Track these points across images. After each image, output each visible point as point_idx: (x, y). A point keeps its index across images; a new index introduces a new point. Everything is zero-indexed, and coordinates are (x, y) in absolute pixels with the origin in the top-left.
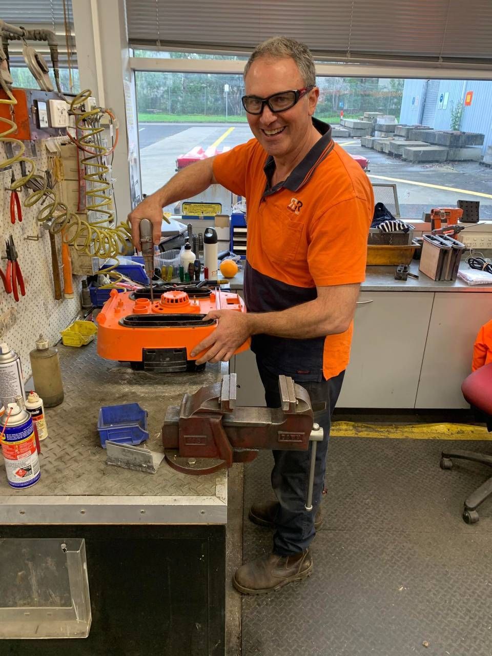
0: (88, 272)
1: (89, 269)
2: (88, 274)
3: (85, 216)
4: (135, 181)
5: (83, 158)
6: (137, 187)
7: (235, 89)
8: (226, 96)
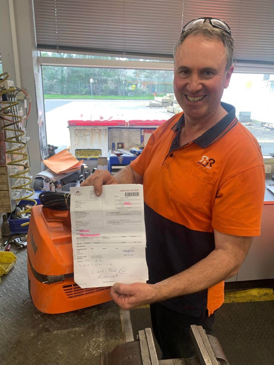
0: (8, 210)
1: (8, 208)
2: (7, 212)
3: (5, 167)
4: (43, 136)
5: (3, 126)
6: (44, 141)
7: (96, 81)
8: (91, 85)
